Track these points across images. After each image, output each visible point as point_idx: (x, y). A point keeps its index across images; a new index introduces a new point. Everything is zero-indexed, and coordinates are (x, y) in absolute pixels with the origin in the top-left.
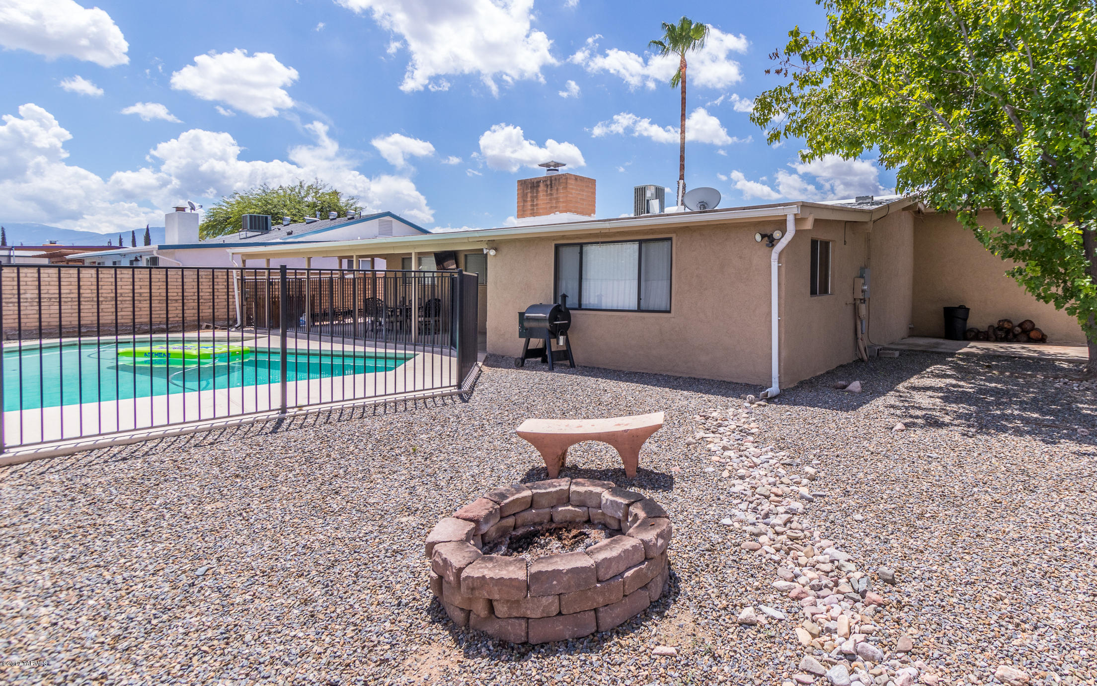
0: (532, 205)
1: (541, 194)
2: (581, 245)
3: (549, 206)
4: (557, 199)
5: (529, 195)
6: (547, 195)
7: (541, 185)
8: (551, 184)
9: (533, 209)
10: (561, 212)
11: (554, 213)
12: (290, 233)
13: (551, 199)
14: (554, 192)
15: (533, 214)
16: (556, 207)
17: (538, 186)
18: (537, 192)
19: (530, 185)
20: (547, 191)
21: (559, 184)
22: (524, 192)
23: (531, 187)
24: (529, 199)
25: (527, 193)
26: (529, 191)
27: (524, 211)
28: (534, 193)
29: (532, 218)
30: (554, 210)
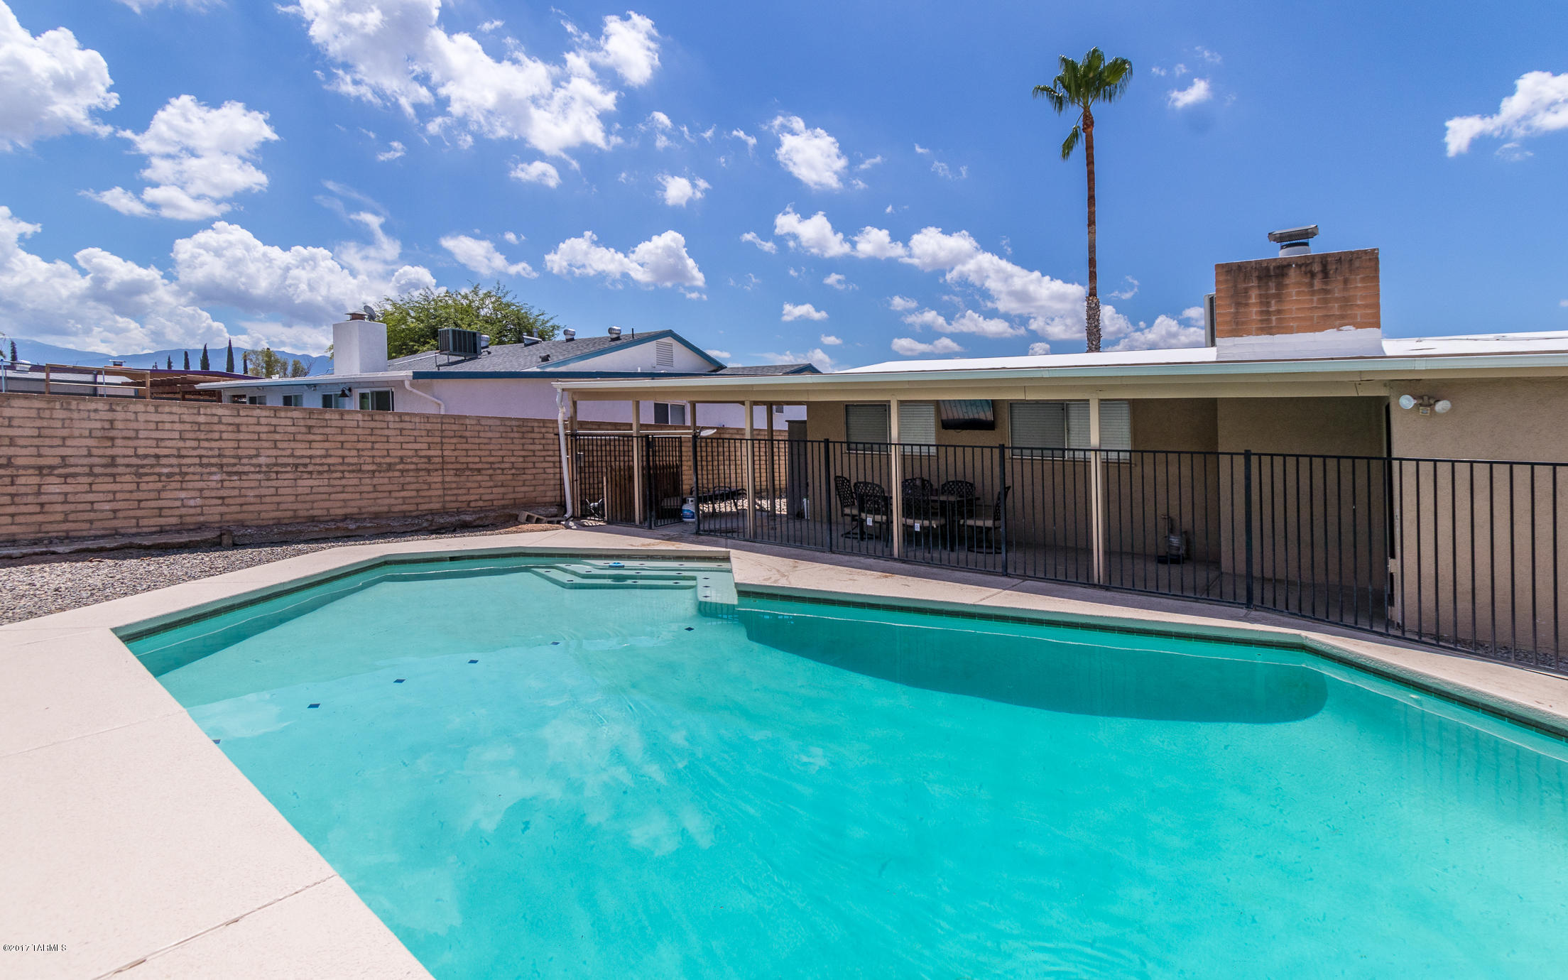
0: (1266, 313)
1: (1294, 290)
3: (1317, 314)
4: (1349, 299)
5: (1256, 292)
6: (1313, 293)
7: (1294, 272)
8: (1325, 270)
9: (1267, 321)
10: (1358, 326)
11: (1338, 328)
12: (545, 359)
13: (1325, 301)
14: (1339, 286)
15: (1271, 330)
16: (1342, 317)
17: (1283, 275)
18: (1282, 285)
19: (1255, 274)
20: (1311, 285)
21: (1351, 271)
22: (1235, 286)
23: (1259, 278)
24: (1253, 300)
25: (1246, 290)
26: (1254, 283)
27: (1237, 324)
28: (1268, 288)
29: (1265, 339)
30: (1337, 323)
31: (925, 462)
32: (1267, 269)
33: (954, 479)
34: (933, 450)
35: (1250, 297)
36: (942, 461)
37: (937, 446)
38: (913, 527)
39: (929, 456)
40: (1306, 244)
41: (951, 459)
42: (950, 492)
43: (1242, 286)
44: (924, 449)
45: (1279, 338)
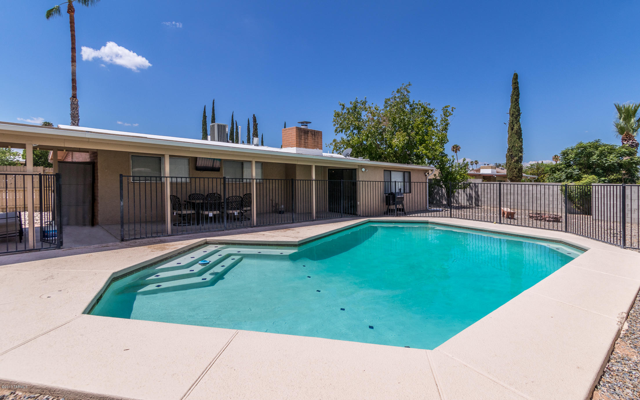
0: (305, 142)
1: (309, 138)
2: (390, 171)
3: (313, 145)
4: (318, 142)
5: (303, 136)
6: (313, 139)
7: (309, 133)
8: (314, 134)
9: (305, 144)
10: (319, 149)
11: (316, 148)
13: (314, 142)
14: (316, 138)
15: (306, 147)
16: (317, 146)
17: (308, 133)
18: (308, 136)
19: (303, 132)
20: (312, 137)
21: (319, 136)
22: (299, 134)
23: (304, 133)
24: (303, 138)
25: (302, 135)
26: (303, 134)
27: (300, 144)
28: (305, 136)
29: (305, 149)
30: (316, 147)
31: (184, 186)
32: (305, 131)
33: (212, 193)
34: (188, 180)
35: (302, 138)
36: (193, 185)
37: (191, 178)
38: (208, 215)
39: (186, 183)
40: (307, 126)
41: (198, 184)
42: (197, 199)
43: (301, 134)
44: (184, 180)
45: (307, 149)
